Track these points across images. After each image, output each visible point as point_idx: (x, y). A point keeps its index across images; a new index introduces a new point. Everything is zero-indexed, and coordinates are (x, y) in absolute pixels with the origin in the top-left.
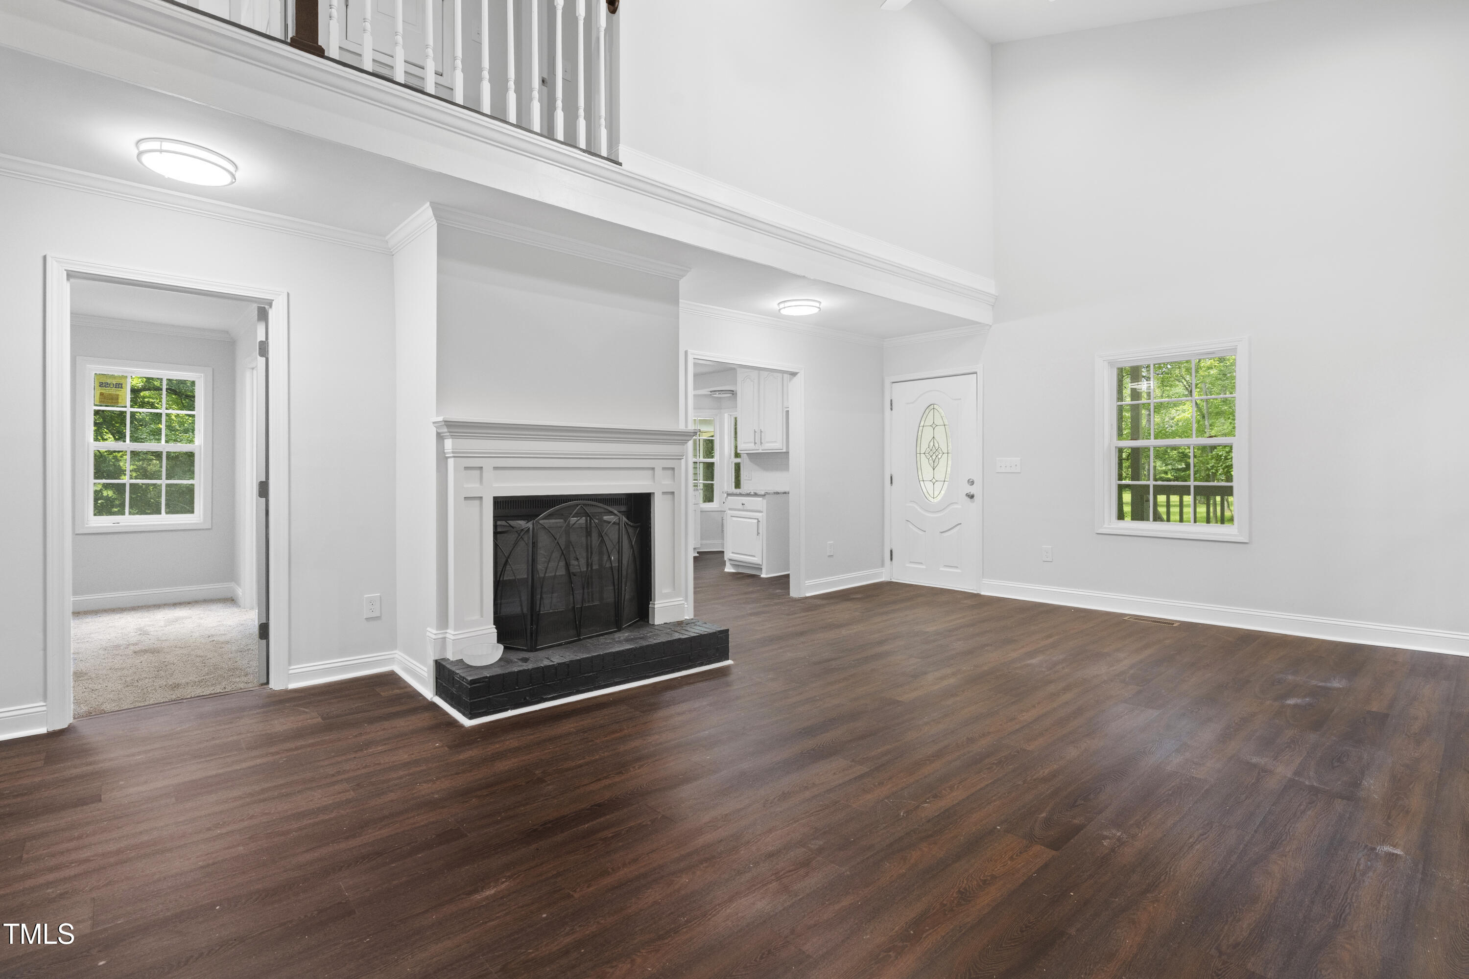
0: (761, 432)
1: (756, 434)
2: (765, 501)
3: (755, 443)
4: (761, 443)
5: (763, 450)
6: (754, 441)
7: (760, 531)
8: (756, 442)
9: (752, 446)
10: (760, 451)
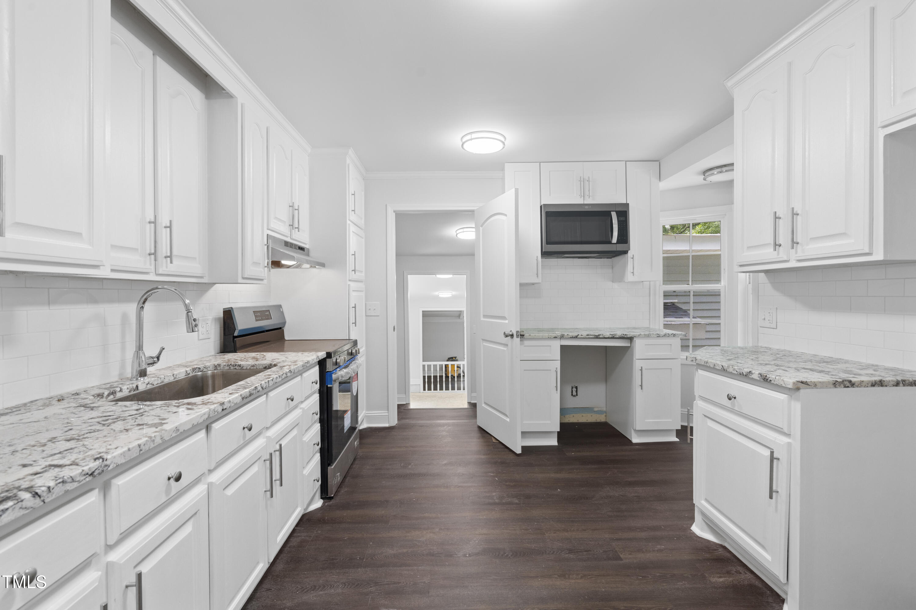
0: (794, 214)
1: (781, 223)
2: (797, 407)
3: (776, 245)
4: (794, 243)
5: (799, 261)
6: (772, 242)
7: (780, 485)
8: (781, 241)
9: (768, 253)
10: (793, 264)
